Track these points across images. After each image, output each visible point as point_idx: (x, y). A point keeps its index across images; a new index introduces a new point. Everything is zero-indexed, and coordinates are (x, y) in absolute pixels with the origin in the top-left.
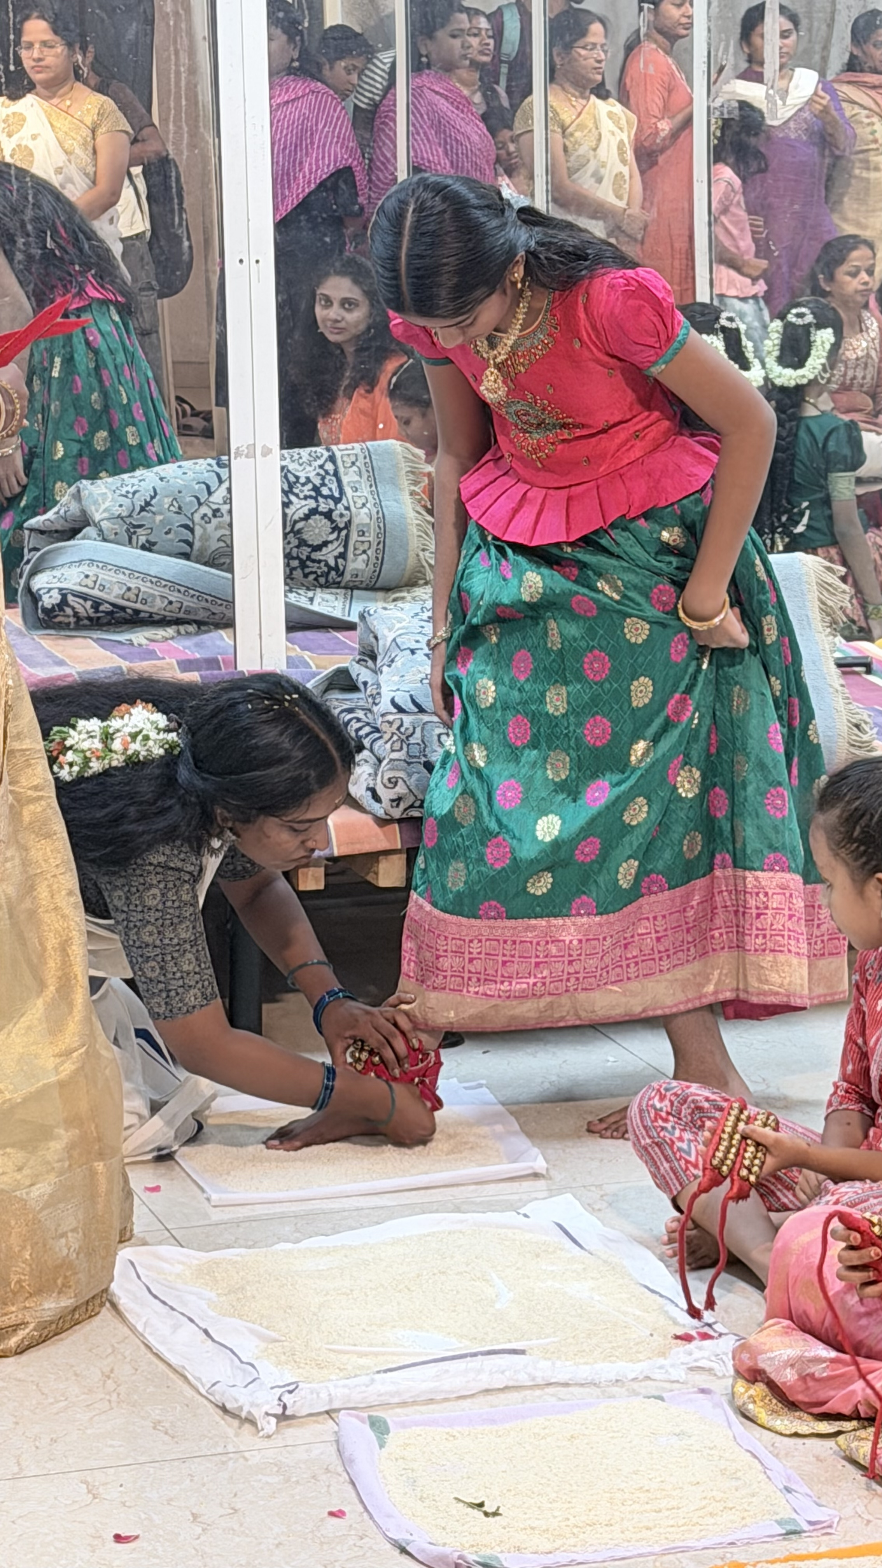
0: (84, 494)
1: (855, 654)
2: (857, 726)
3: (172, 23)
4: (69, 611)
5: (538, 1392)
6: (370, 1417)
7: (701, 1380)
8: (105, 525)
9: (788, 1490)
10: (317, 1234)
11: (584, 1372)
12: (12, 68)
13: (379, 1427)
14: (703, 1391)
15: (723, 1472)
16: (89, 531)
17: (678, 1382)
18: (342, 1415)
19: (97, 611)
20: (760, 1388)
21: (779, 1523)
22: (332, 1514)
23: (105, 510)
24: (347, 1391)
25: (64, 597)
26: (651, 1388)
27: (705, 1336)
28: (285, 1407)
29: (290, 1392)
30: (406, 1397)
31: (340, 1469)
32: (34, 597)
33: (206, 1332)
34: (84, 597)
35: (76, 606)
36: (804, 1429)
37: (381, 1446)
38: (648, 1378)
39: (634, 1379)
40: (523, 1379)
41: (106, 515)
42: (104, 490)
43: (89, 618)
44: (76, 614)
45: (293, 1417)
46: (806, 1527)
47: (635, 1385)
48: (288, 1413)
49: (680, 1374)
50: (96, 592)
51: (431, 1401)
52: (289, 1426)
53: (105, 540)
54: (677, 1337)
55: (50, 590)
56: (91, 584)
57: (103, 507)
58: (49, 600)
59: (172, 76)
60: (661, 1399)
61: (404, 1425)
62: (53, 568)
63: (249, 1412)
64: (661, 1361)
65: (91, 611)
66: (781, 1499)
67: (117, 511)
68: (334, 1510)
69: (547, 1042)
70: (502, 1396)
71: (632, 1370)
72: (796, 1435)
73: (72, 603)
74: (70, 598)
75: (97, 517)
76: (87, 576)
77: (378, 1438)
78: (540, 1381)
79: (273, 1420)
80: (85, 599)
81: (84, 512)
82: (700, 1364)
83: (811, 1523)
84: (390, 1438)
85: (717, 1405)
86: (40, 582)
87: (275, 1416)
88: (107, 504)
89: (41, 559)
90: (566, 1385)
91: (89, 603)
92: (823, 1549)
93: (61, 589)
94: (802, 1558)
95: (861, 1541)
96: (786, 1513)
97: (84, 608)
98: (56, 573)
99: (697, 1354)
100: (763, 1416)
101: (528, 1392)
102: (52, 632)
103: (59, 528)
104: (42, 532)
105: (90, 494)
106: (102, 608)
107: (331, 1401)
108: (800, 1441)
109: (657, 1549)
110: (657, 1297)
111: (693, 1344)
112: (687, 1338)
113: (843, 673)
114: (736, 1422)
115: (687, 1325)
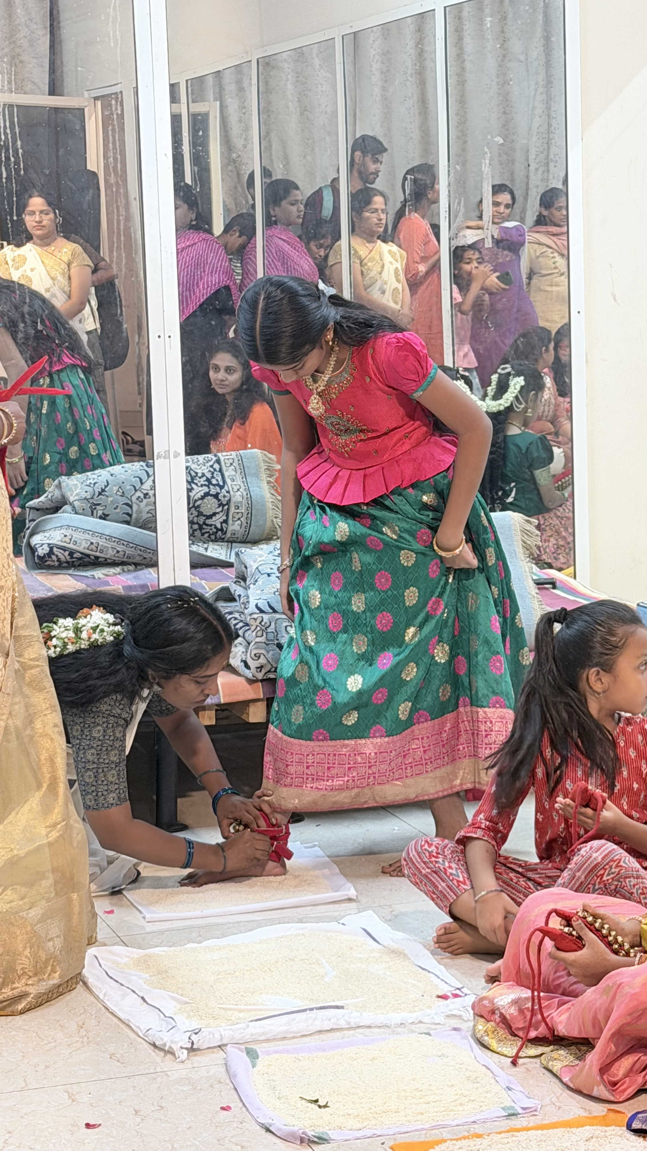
0: (63, 485)
1: (545, 577)
3: (114, 189)
4: (54, 558)
5: (352, 1032)
6: (246, 1048)
7: (454, 1023)
8: (76, 504)
9: (509, 1089)
10: (212, 938)
11: (381, 1019)
12: (15, 218)
13: (252, 1055)
14: (455, 1029)
15: (468, 1078)
16: (67, 507)
17: (439, 1024)
18: (229, 1048)
19: (72, 558)
20: (491, 1027)
21: (503, 1109)
22: (223, 1108)
23: (77, 495)
24: (232, 1033)
25: (51, 549)
26: (423, 1028)
27: (456, 996)
28: (193, 1043)
29: (196, 1034)
30: (268, 1036)
31: (228, 1081)
32: (32, 550)
33: (143, 998)
34: (64, 549)
35: (59, 555)
37: (254, 1066)
38: (421, 1022)
39: (412, 1023)
40: (343, 1024)
41: (77, 498)
42: (76, 482)
43: (67, 562)
44: (59, 560)
45: (198, 1049)
46: (520, 1111)
47: (413, 1027)
48: (194, 1047)
49: (442, 1019)
50: (71, 546)
51: (285, 1038)
52: (195, 1055)
53: (76, 513)
54: (439, 997)
55: (42, 545)
56: (68, 541)
57: (75, 493)
58: (42, 551)
59: (115, 222)
60: (429, 1034)
61: (268, 1053)
62: (44, 531)
63: (170, 1047)
64: (429, 1011)
65: (68, 558)
66: (504, 1094)
67: (84, 495)
68: (225, 1106)
69: (355, 819)
70: (329, 1035)
71: (410, 1017)
73: (56, 553)
74: (55, 549)
75: (72, 499)
76: (65, 536)
77: (252, 1062)
78: (353, 1025)
79: (185, 1052)
80: (65, 550)
81: (63, 496)
82: (453, 1013)
83: (523, 1109)
84: (259, 1062)
85: (465, 1038)
86: (36, 540)
87: (187, 1049)
88: (78, 491)
89: (37, 526)
90: (369, 1027)
91: (67, 553)
92: (531, 1125)
93: (49, 544)
94: (518, 1130)
95: (555, 1119)
96: (508, 1103)
97: (64, 556)
98: (46, 534)
99: (451, 1007)
100: (494, 1044)
101: (345, 1032)
102: (44, 571)
103: (48, 507)
104: (38, 510)
105: (67, 485)
106: (75, 556)
107: (222, 1039)
109: (427, 1126)
110: (426, 972)
111: (449, 1001)
112: (444, 997)
113: (539, 589)
114: (476, 1047)
115: (445, 990)
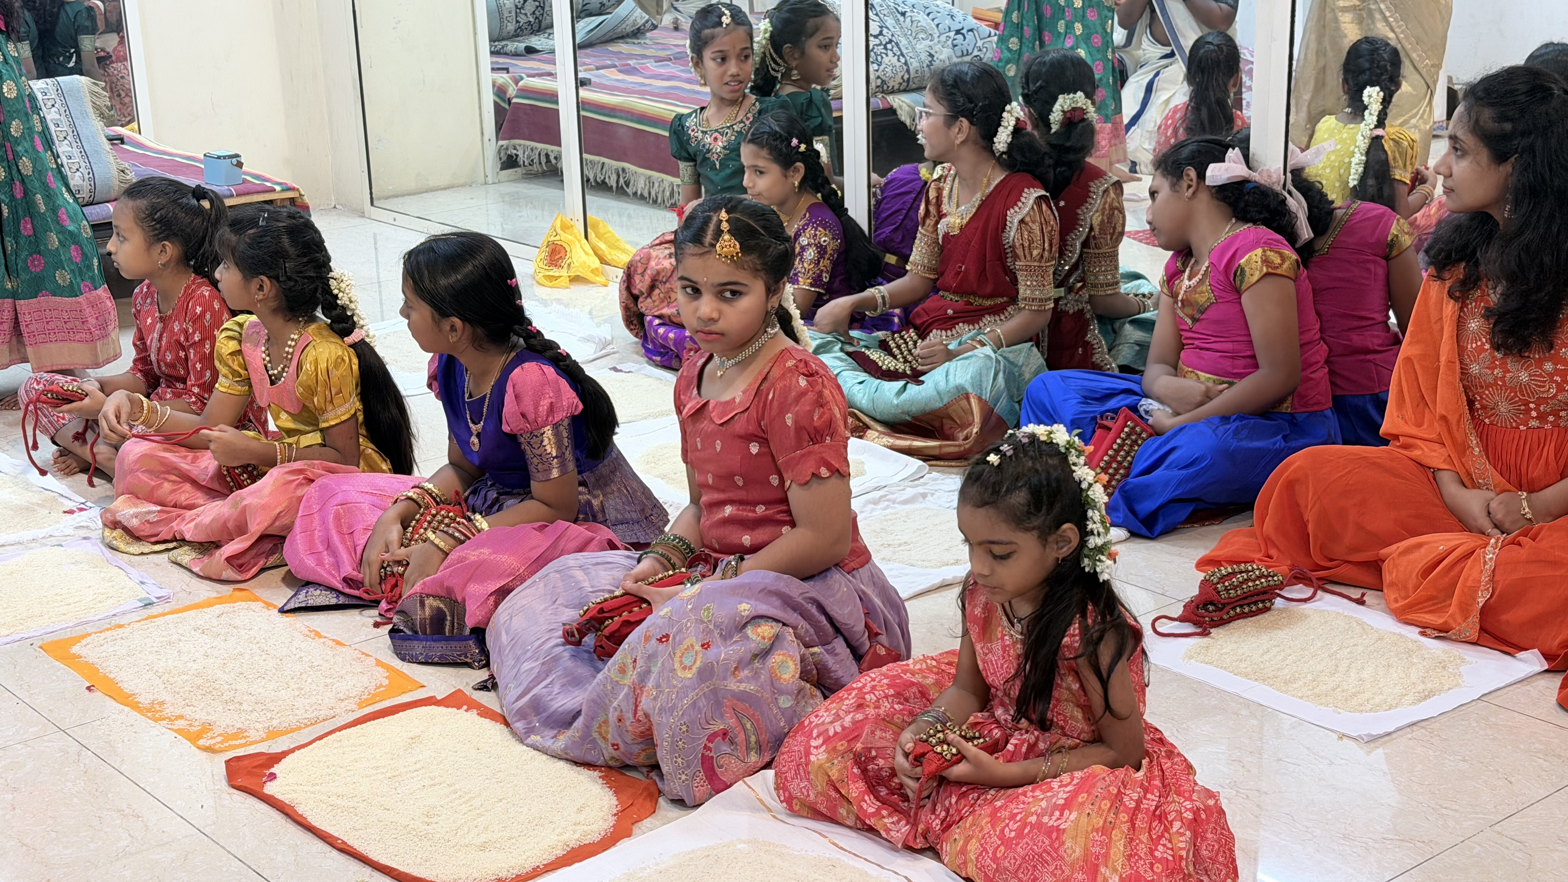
1: (113, 133)
2: (123, 171)
7: (83, 533)
9: (142, 583)
11: (13, 537)
14: (85, 538)
15: (103, 579)
17: (69, 535)
20: (118, 532)
21: (140, 600)
26: (54, 541)
27: (81, 510)
36: (146, 550)
38: (51, 536)
39: (44, 538)
46: (155, 600)
47: (44, 541)
49: (71, 531)
54: (67, 513)
60: (61, 546)
64: (57, 526)
66: (138, 588)
71: (41, 533)
72: (142, 554)
82: (82, 524)
83: (158, 598)
85: (93, 545)
92: (167, 610)
94: (155, 617)
95: (188, 603)
96: (144, 595)
99: (79, 519)
100: (122, 546)
108: (145, 557)
109: (71, 624)
111: (75, 515)
112: (71, 512)
113: (112, 144)
114: (108, 552)
115: (70, 505)
